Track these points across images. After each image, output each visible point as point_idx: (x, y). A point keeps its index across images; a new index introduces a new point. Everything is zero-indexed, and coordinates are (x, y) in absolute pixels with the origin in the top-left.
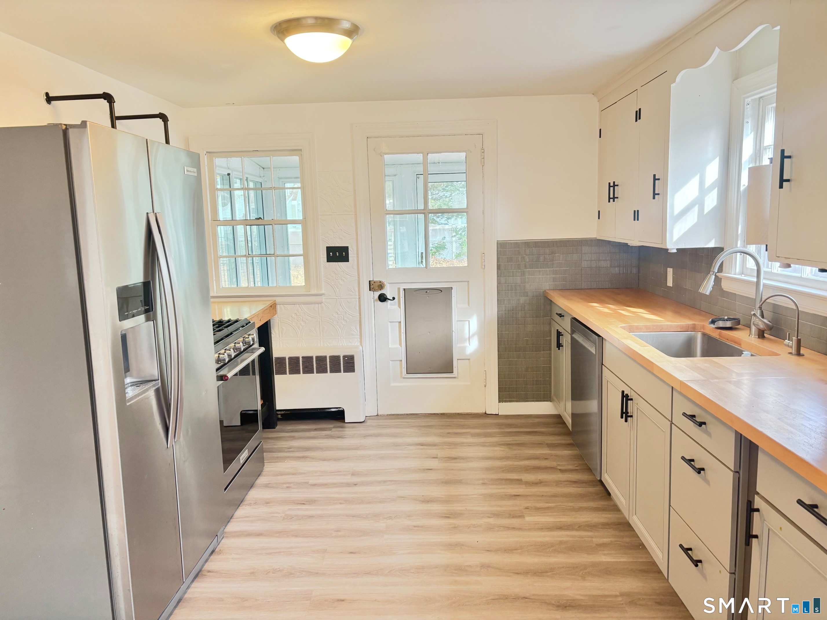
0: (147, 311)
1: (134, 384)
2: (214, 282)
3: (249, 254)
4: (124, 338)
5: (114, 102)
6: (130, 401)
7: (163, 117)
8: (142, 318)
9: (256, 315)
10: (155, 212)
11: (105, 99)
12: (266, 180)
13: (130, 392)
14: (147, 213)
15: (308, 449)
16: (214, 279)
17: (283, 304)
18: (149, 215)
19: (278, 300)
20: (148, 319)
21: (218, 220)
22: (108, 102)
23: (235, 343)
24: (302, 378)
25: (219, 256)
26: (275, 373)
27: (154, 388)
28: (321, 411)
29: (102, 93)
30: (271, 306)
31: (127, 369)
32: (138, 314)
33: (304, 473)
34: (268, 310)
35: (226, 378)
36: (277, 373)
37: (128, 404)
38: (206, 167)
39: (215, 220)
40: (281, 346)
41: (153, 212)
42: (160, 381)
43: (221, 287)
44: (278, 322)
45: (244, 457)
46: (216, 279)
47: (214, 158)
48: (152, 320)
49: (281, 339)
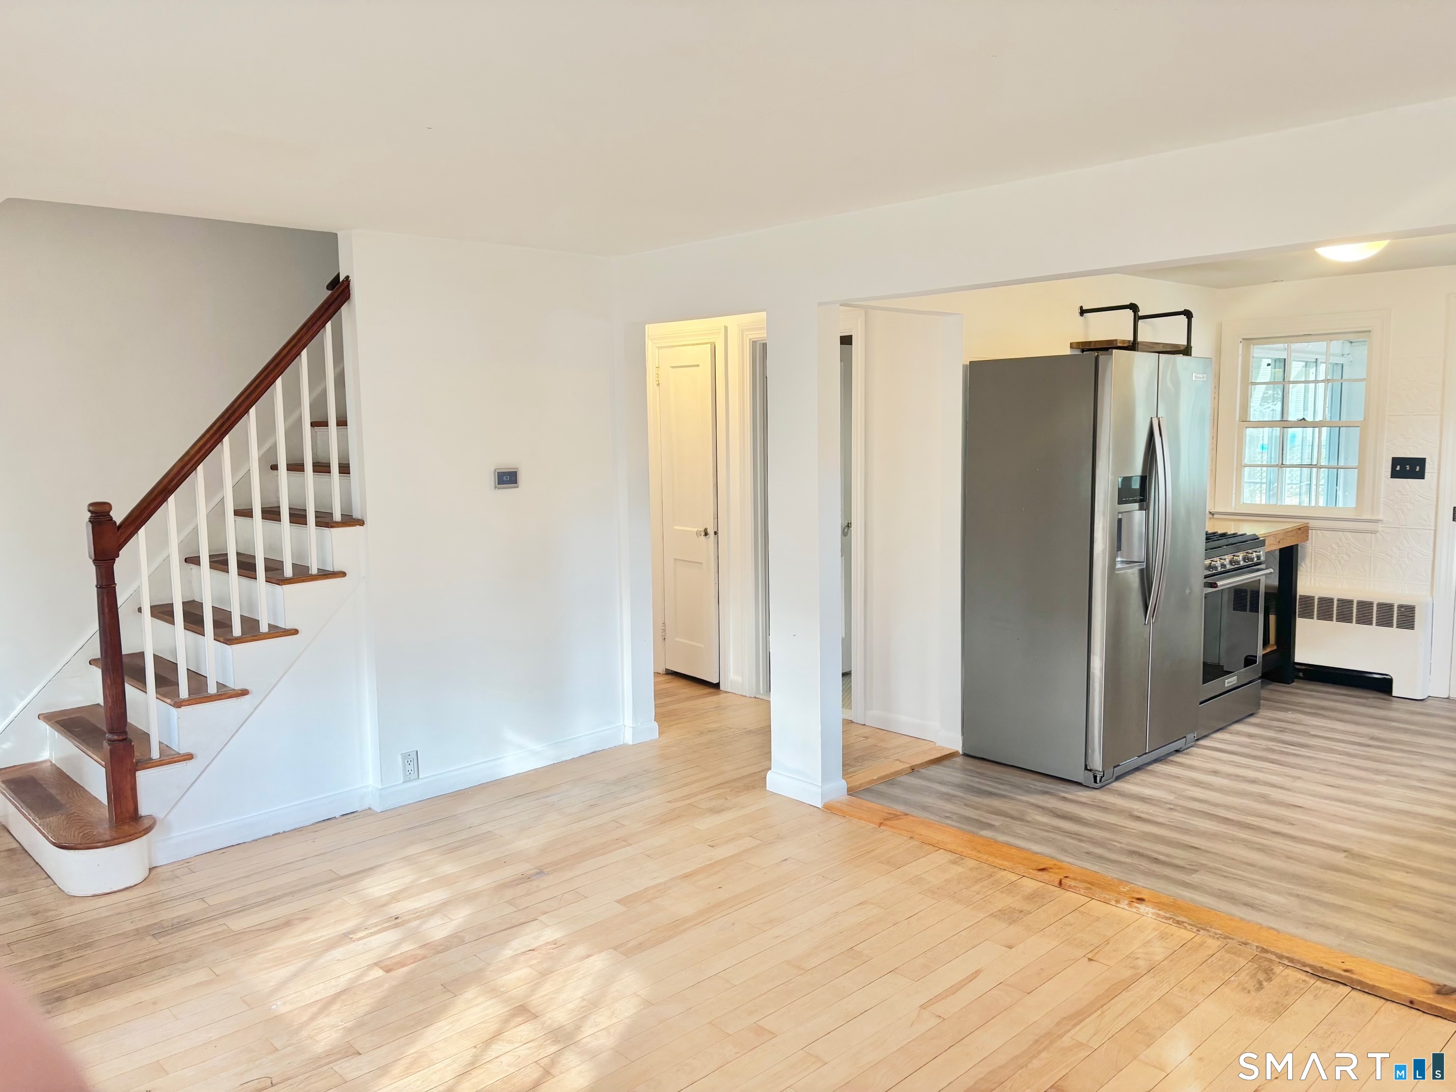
0: (1141, 501)
1: (1122, 562)
2: (1234, 495)
3: (1282, 464)
4: (1120, 521)
5: (1139, 311)
6: (1119, 571)
7: (1188, 314)
8: (1136, 505)
9: (1275, 535)
10: (1158, 416)
11: (1131, 309)
12: (1351, 359)
13: (1119, 566)
14: (1152, 418)
15: (1323, 708)
16: (1234, 492)
17: (1320, 529)
18: (1153, 419)
19: (1312, 523)
20: (1141, 509)
21: (1248, 420)
22: (1133, 311)
23: (1234, 556)
24: (1333, 626)
25: (1243, 464)
26: (1297, 615)
27: (1139, 568)
28: (1359, 674)
29: (1129, 304)
30: (1299, 529)
31: (1119, 548)
32: (1135, 501)
33: (1308, 725)
34: (1295, 532)
35: (1215, 585)
36: (1300, 617)
37: (1116, 572)
38: (1240, 358)
39: (1245, 421)
40: (1312, 584)
41: (1157, 417)
42: (1145, 563)
43: (1241, 503)
44: (1312, 552)
45: (1231, 682)
46: (1236, 491)
47: (1252, 346)
48: (1145, 509)
49: (1312, 575)
